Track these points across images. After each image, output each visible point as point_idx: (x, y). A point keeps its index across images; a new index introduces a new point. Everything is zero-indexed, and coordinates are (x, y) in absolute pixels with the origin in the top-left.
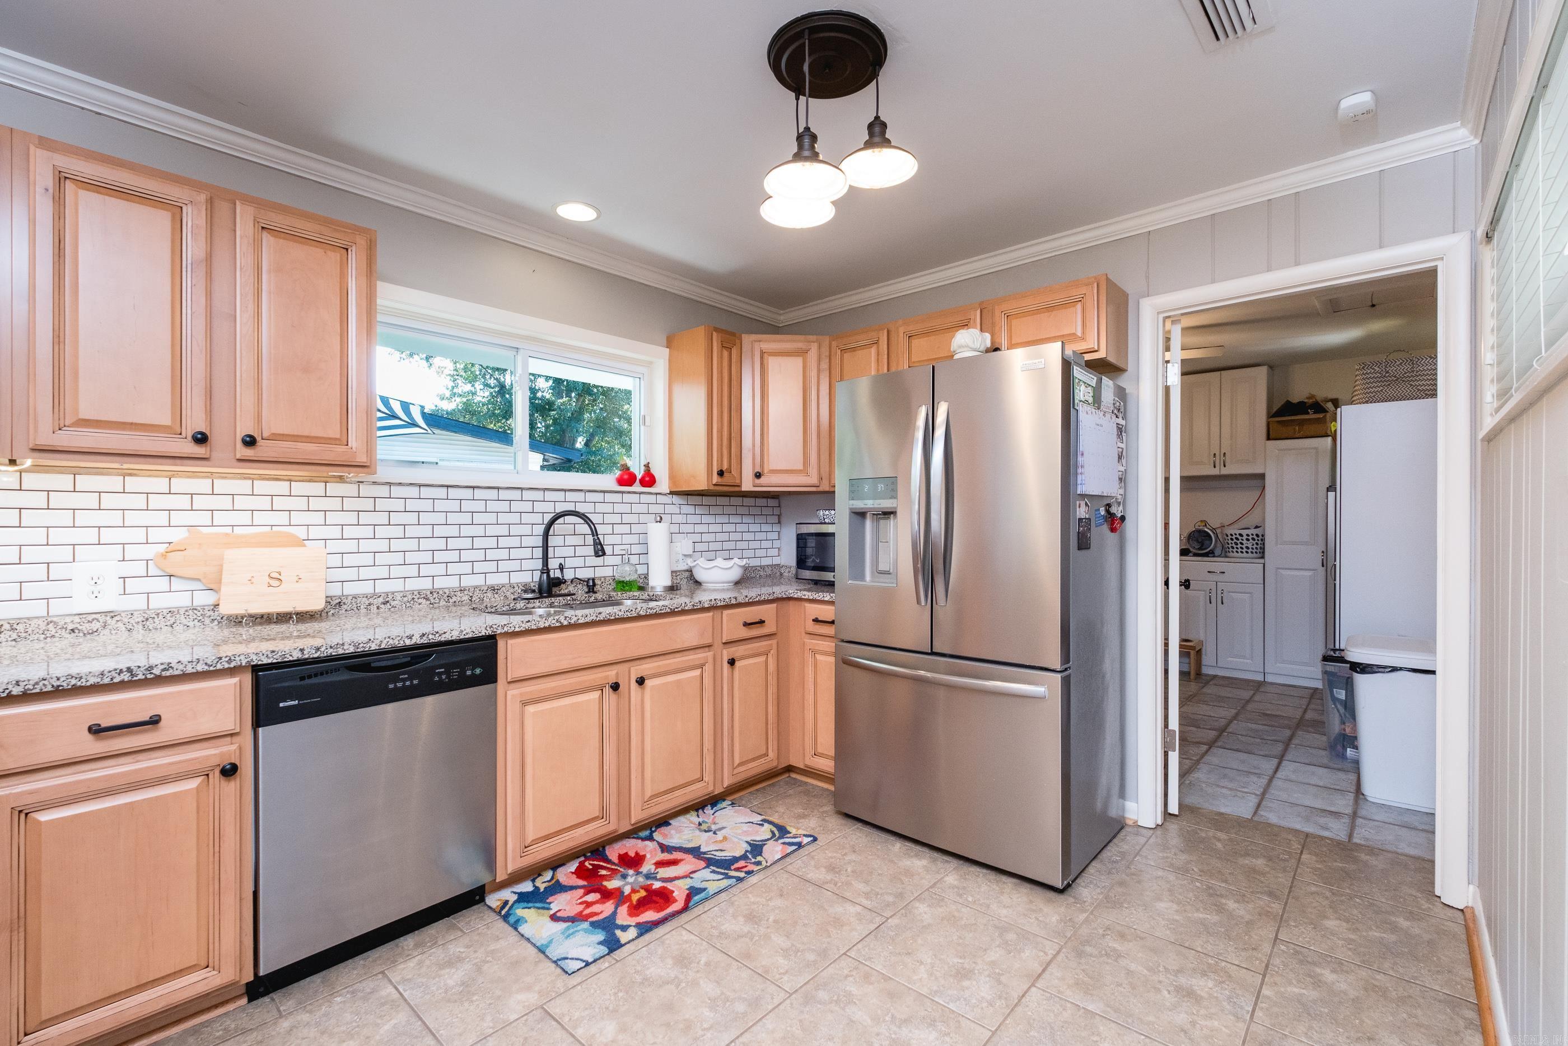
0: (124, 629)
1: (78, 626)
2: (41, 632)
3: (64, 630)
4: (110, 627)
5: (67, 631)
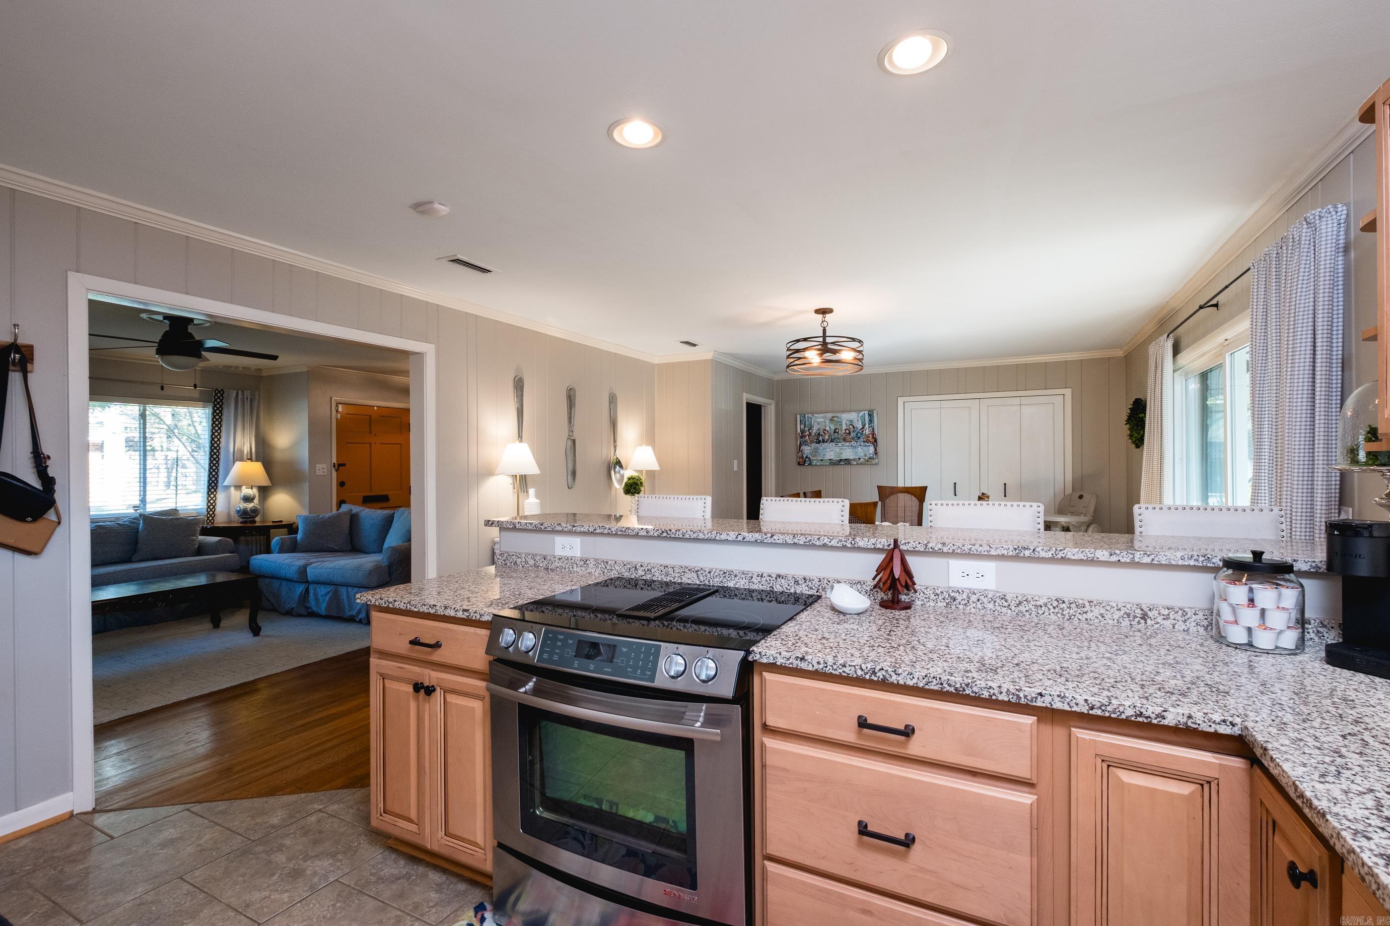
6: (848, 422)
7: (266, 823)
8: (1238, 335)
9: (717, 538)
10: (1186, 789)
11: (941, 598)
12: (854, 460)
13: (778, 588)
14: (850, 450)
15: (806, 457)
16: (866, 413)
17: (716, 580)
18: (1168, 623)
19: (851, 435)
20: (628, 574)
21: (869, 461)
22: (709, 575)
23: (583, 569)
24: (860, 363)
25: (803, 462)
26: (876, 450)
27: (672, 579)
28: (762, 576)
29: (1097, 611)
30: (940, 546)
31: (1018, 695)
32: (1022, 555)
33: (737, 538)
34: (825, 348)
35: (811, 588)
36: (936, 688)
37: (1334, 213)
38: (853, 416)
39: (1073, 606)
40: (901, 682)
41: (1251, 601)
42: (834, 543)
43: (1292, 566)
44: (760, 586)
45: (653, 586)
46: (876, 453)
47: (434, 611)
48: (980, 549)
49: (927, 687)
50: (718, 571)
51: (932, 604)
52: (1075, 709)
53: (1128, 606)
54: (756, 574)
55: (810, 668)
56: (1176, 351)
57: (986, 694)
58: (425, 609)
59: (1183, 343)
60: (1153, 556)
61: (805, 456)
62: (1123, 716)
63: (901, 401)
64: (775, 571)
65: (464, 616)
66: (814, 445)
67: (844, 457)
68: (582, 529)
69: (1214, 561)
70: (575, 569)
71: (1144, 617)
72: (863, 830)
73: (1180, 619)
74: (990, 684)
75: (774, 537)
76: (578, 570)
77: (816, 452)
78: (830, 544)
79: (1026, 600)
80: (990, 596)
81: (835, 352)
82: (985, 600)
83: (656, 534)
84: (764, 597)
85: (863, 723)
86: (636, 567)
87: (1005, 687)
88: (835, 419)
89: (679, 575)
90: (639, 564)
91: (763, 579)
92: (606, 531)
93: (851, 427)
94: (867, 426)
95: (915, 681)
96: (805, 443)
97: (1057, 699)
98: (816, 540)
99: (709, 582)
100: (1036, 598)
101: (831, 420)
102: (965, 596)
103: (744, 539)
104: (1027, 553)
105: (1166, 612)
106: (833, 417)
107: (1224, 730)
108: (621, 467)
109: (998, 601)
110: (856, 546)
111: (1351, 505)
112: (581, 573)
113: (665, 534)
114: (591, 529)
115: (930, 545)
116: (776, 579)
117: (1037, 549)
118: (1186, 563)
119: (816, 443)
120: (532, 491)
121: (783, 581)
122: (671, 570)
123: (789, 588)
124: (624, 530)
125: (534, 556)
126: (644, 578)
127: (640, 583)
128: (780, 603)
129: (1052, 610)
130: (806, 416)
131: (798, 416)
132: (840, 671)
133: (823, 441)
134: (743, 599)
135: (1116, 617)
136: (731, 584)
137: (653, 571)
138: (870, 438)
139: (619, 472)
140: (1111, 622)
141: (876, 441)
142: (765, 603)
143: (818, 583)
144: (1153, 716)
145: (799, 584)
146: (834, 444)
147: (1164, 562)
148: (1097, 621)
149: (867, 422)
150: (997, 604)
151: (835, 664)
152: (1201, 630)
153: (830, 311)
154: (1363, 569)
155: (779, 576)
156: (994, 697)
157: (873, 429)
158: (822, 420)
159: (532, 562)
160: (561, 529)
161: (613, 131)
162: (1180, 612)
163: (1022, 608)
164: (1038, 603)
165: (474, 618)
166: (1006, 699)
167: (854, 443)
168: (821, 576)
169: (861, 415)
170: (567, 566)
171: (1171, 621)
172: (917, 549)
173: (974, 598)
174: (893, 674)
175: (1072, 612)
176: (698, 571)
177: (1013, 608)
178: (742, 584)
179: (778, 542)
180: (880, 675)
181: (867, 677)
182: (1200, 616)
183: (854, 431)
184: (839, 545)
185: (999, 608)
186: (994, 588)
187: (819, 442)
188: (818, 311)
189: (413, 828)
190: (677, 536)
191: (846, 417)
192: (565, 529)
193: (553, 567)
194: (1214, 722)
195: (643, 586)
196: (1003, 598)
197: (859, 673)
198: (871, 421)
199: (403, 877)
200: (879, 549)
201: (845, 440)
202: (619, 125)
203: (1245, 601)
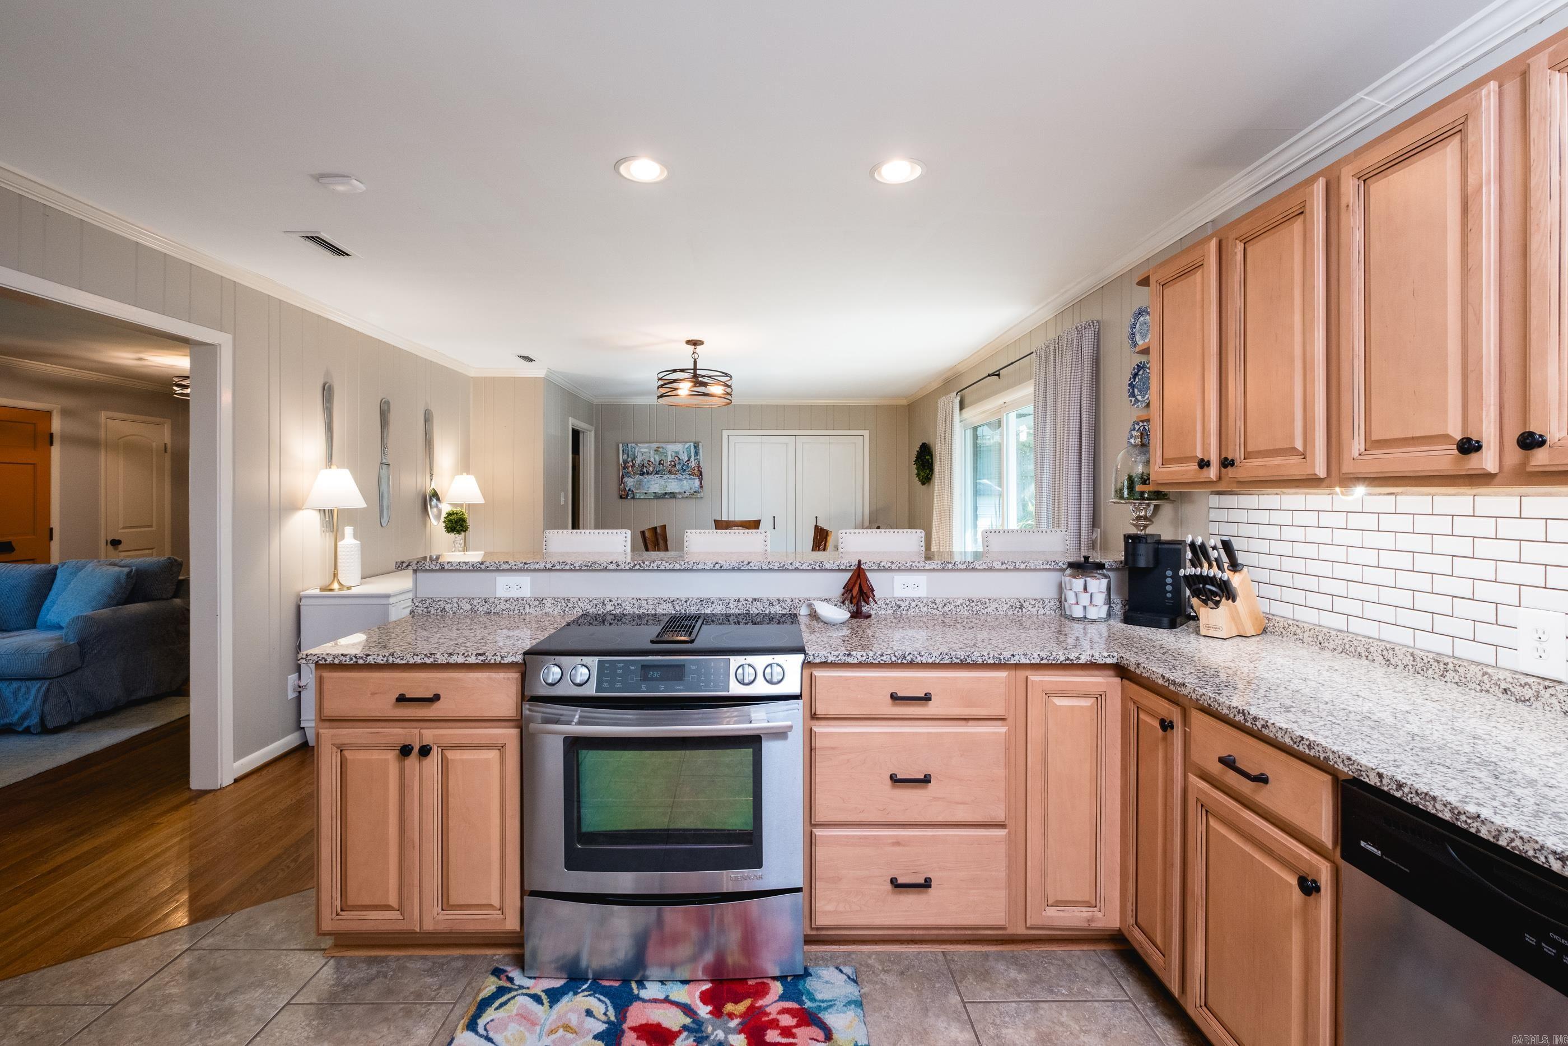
0: (1559, 708)
1: (1510, 686)
2: (1478, 682)
3: (1497, 687)
4: (1543, 700)
5: (1500, 690)
6: (673, 454)
7: (114, 982)
8: (1015, 400)
9: (694, 568)
10: (1087, 703)
11: (889, 606)
12: (680, 493)
13: (754, 611)
14: (675, 483)
15: (629, 490)
16: (692, 444)
17: (692, 608)
18: (1034, 610)
19: (676, 468)
20: (594, 610)
21: (695, 495)
22: (685, 604)
23: (538, 609)
24: (730, 398)
25: (625, 495)
26: (701, 483)
27: (645, 611)
28: (738, 601)
29: (994, 605)
30: (889, 564)
31: (999, 658)
32: (947, 568)
33: (714, 566)
34: (697, 380)
35: (784, 608)
36: (948, 662)
37: (1092, 326)
38: (678, 447)
39: (979, 603)
40: (924, 661)
41: (1085, 589)
42: (804, 567)
43: (1104, 565)
44: (737, 610)
45: (624, 620)
46: (701, 487)
47: (432, 660)
48: (918, 565)
49: (942, 662)
50: (694, 600)
51: (883, 612)
52: (1033, 661)
53: (1012, 600)
54: (733, 600)
55: (856, 661)
56: (962, 406)
57: (980, 661)
58: (418, 660)
59: (967, 401)
60: (1026, 564)
61: (627, 489)
62: (1059, 662)
63: (725, 433)
64: (750, 596)
65: (477, 661)
66: (637, 477)
67: (669, 490)
68: (537, 567)
69: (1060, 564)
70: (527, 610)
71: (1021, 607)
72: (894, 779)
73: (1041, 606)
74: (982, 653)
75: (751, 564)
76: (532, 610)
77: (640, 484)
78: (802, 568)
79: (949, 603)
80: (924, 602)
81: (705, 384)
82: (921, 605)
83: (627, 568)
84: (741, 620)
85: (894, 697)
86: (603, 603)
87: (992, 654)
88: (661, 450)
89: (652, 606)
90: (608, 599)
91: (740, 604)
92: (567, 567)
93: (676, 458)
94: (692, 458)
95: (933, 659)
96: (628, 474)
97: (1023, 657)
98: (789, 564)
99: (685, 611)
100: (955, 600)
101: (656, 451)
102: (907, 603)
103: (721, 567)
104: (950, 566)
105: (1033, 602)
106: (658, 447)
107: (1109, 661)
108: (438, 499)
109: (930, 605)
110: (823, 568)
111: (1099, 527)
112: (535, 614)
113: (638, 567)
114: (549, 566)
115: (882, 564)
116: (752, 602)
117: (957, 563)
118: (1045, 567)
119: (640, 474)
120: (349, 530)
121: (758, 604)
122: (644, 603)
123: (764, 609)
124: (589, 565)
125: (470, 600)
126: (614, 612)
127: (609, 618)
128: (755, 624)
129: (966, 608)
130: (630, 445)
131: (621, 445)
132: (879, 660)
133: (648, 473)
134: (720, 624)
135: (1005, 609)
136: (708, 611)
137: (624, 605)
138: (695, 471)
139: (437, 506)
140: (1002, 613)
141: (701, 474)
142: (742, 625)
143: (791, 603)
144: (1074, 659)
145: (773, 605)
146: (658, 476)
147: (1032, 568)
148: (993, 613)
149: (693, 454)
150: (929, 607)
151: (875, 655)
152: (1053, 612)
153: (701, 343)
154: (1142, 563)
155: (755, 600)
156: (985, 662)
157: (699, 462)
158: (647, 450)
159: (468, 607)
160: (508, 567)
161: (622, 164)
162: (1041, 602)
163: (946, 609)
164: (957, 604)
165: (492, 661)
166: (992, 662)
167: (679, 476)
168: (793, 597)
169: (686, 446)
170: (516, 608)
171: (1036, 609)
172: (872, 568)
173: (913, 604)
174: (918, 656)
175: (978, 608)
176: (673, 601)
177: (940, 609)
178: (719, 609)
179: (754, 568)
180: (909, 658)
181: (899, 661)
182: (1052, 603)
183: (679, 463)
184: (809, 568)
185: (930, 610)
186: (925, 596)
187: (643, 474)
188: (688, 342)
189: (395, 915)
190: (651, 568)
191: (671, 449)
192: (514, 567)
193: (497, 610)
194: (1104, 657)
195: (612, 622)
196: (934, 602)
197: (894, 659)
198: (696, 453)
199: (377, 976)
200: (842, 570)
201: (670, 472)
202: (630, 160)
203: (1081, 589)
